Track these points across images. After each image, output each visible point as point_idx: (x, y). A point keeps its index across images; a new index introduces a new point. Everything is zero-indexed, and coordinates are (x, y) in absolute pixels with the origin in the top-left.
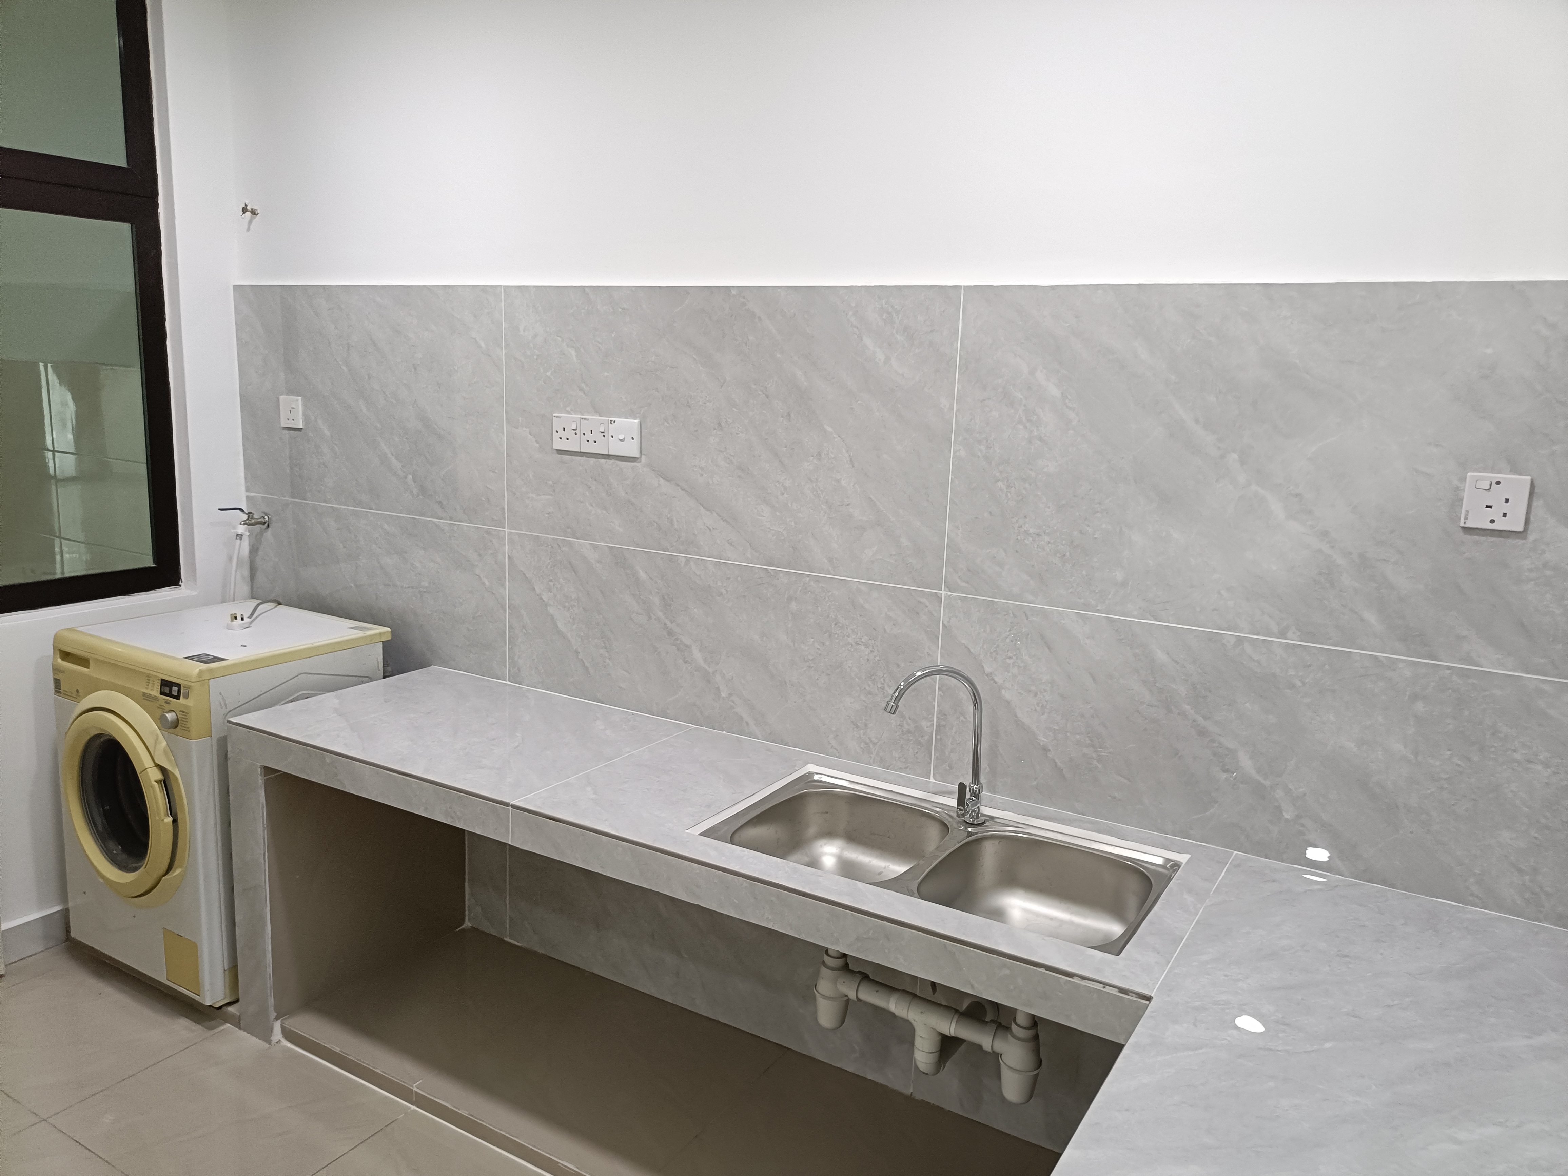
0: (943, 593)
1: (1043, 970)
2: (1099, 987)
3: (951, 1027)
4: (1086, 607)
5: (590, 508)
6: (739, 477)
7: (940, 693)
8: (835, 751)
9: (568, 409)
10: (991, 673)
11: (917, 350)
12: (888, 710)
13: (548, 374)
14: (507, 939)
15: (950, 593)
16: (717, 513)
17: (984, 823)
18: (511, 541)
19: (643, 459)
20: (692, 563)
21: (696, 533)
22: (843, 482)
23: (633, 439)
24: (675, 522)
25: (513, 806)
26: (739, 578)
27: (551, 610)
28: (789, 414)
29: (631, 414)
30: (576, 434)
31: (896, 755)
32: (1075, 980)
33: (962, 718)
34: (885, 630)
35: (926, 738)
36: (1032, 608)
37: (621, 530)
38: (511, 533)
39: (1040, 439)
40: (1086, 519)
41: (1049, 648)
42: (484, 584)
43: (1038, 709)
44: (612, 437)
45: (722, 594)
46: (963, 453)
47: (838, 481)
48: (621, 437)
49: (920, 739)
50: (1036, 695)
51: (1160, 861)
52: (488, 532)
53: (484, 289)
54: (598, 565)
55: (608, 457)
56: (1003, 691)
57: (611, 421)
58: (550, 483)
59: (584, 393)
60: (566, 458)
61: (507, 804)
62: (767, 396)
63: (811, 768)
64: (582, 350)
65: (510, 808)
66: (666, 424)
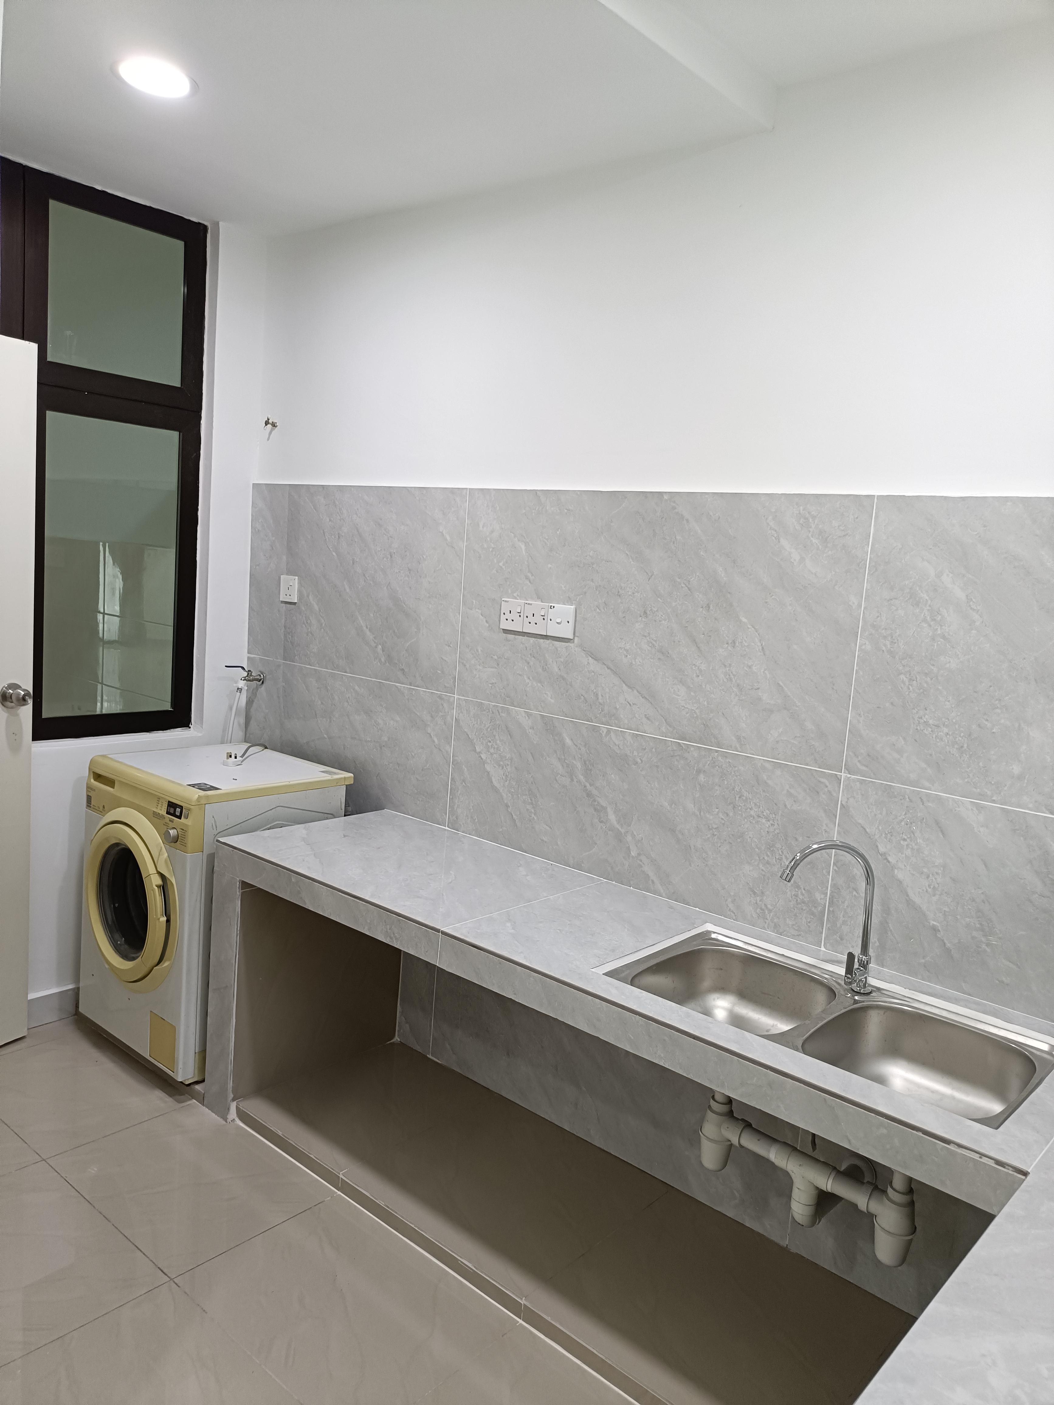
0: (843, 775)
1: (920, 1134)
2: (976, 1157)
3: (828, 1184)
4: (982, 796)
5: (527, 681)
6: (659, 659)
7: (835, 868)
8: (733, 915)
9: (515, 595)
10: (885, 853)
11: (830, 552)
12: (784, 878)
13: (501, 564)
14: (430, 1056)
15: (849, 776)
16: (638, 691)
17: (871, 993)
18: (459, 706)
19: (576, 639)
20: (612, 734)
21: (618, 707)
22: (754, 668)
23: (568, 622)
24: (600, 697)
25: (443, 933)
26: (654, 750)
27: (488, 767)
28: (708, 606)
29: (569, 601)
30: (520, 616)
31: (790, 922)
32: (951, 1147)
33: (855, 893)
34: (785, 806)
35: (820, 908)
36: (927, 795)
37: (553, 701)
38: (459, 699)
39: (944, 637)
40: (985, 714)
41: (943, 834)
42: (434, 742)
43: (929, 890)
44: (551, 620)
45: (637, 763)
46: (868, 647)
47: (750, 667)
48: (559, 621)
49: (813, 909)
50: (928, 877)
51: (1045, 1047)
52: (440, 697)
53: (452, 491)
54: (530, 731)
55: (546, 637)
56: (896, 871)
57: (551, 606)
58: (495, 657)
59: (530, 582)
60: (511, 637)
61: (438, 931)
62: (689, 589)
63: (709, 927)
64: (531, 544)
65: (440, 934)
66: (598, 610)
